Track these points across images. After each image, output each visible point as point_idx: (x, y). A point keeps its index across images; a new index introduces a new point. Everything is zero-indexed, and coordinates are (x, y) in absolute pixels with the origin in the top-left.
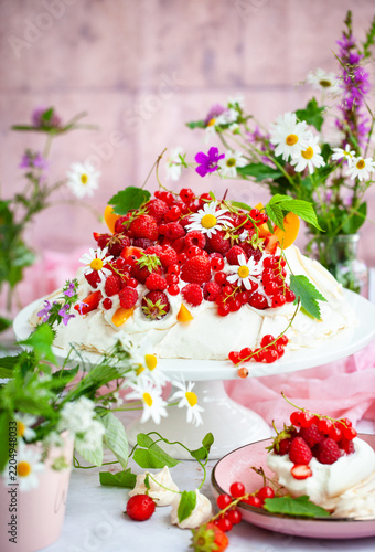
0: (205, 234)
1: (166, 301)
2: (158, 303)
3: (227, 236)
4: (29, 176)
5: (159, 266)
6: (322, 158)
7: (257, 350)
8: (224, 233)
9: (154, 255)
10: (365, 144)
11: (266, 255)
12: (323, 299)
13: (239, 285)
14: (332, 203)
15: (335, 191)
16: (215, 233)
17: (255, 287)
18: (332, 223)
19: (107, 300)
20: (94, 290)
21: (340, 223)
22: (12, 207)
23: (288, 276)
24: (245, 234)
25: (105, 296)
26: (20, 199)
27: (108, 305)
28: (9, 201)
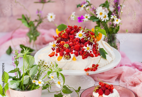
0: (80, 39)
1: (70, 55)
2: (68, 56)
3: (85, 39)
4: (38, 15)
5: (69, 47)
6: (108, 18)
7: (91, 68)
8: (84, 38)
9: (67, 44)
10: (119, 11)
11: (94, 43)
12: (107, 54)
13: (87, 52)
14: (111, 25)
15: (112, 22)
16: (82, 38)
17: (91, 52)
18: (111, 31)
19: (56, 54)
20: (53, 52)
21: (113, 31)
22: (34, 23)
23: (99, 49)
24: (89, 38)
25: (56, 53)
26: (36, 21)
27: (57, 55)
28: (33, 22)
